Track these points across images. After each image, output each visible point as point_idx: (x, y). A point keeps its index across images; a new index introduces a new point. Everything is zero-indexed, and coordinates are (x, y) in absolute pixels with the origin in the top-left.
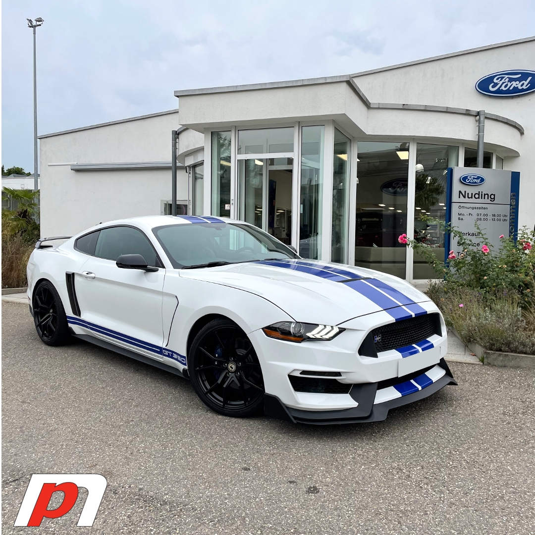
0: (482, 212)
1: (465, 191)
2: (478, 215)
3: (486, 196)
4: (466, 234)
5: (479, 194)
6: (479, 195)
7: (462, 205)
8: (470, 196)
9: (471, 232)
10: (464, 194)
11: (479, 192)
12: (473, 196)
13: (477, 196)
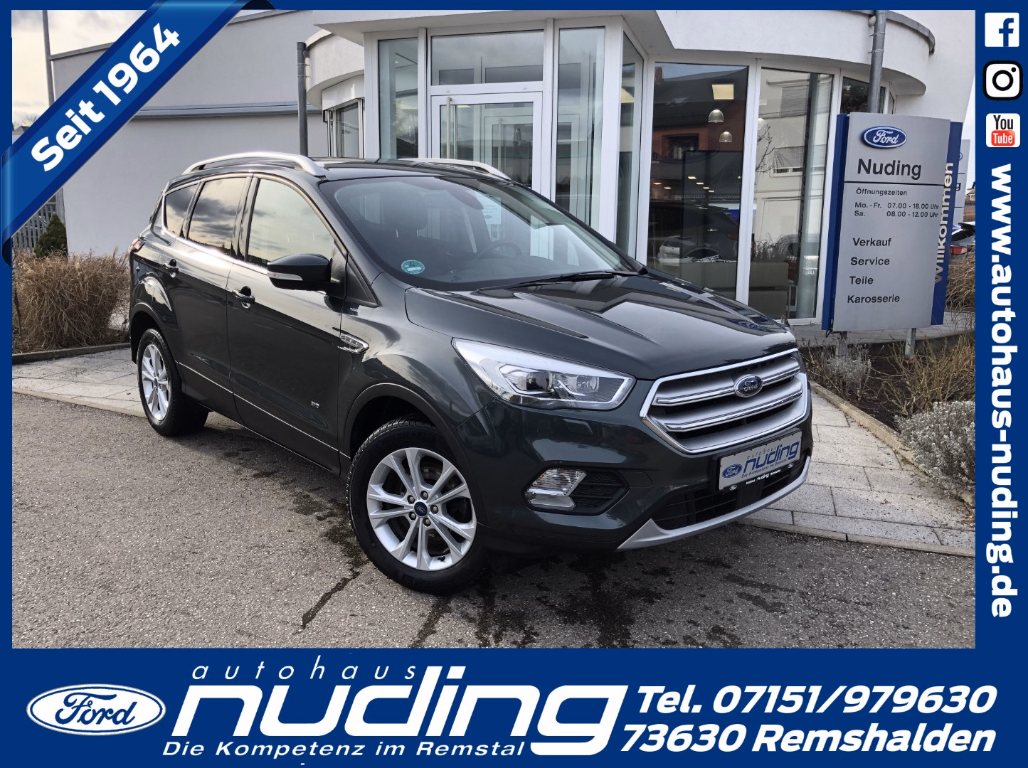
0: (897, 199)
1: (870, 161)
2: (889, 205)
3: (906, 169)
4: (868, 241)
5: (893, 167)
7: (863, 186)
8: (878, 169)
9: (875, 239)
10: (867, 166)
11: (894, 162)
12: (883, 169)
13: (890, 170)
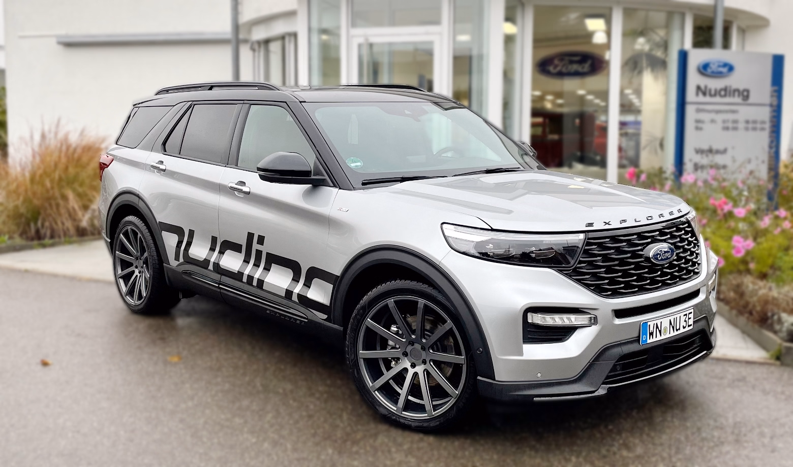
0: (731, 117)
1: (706, 86)
2: (724, 121)
3: (737, 93)
6: (726, 92)
7: (701, 106)
8: (713, 93)
10: (703, 91)
11: (726, 87)
12: (717, 93)
13: (723, 93)
